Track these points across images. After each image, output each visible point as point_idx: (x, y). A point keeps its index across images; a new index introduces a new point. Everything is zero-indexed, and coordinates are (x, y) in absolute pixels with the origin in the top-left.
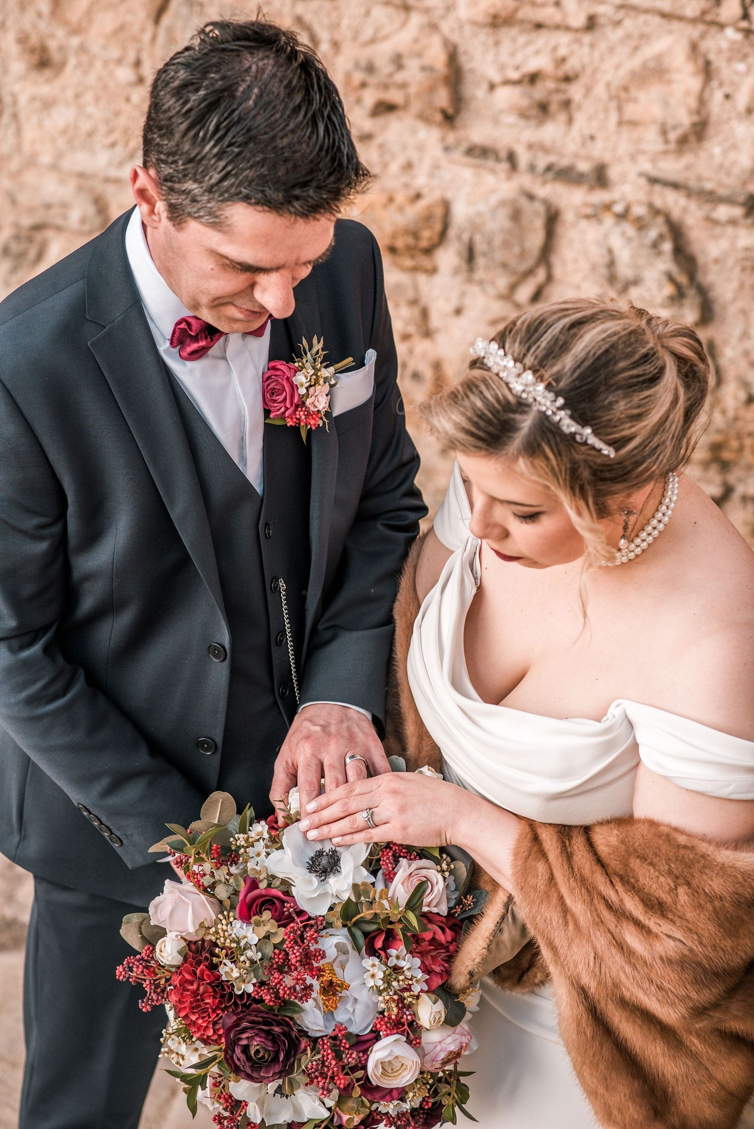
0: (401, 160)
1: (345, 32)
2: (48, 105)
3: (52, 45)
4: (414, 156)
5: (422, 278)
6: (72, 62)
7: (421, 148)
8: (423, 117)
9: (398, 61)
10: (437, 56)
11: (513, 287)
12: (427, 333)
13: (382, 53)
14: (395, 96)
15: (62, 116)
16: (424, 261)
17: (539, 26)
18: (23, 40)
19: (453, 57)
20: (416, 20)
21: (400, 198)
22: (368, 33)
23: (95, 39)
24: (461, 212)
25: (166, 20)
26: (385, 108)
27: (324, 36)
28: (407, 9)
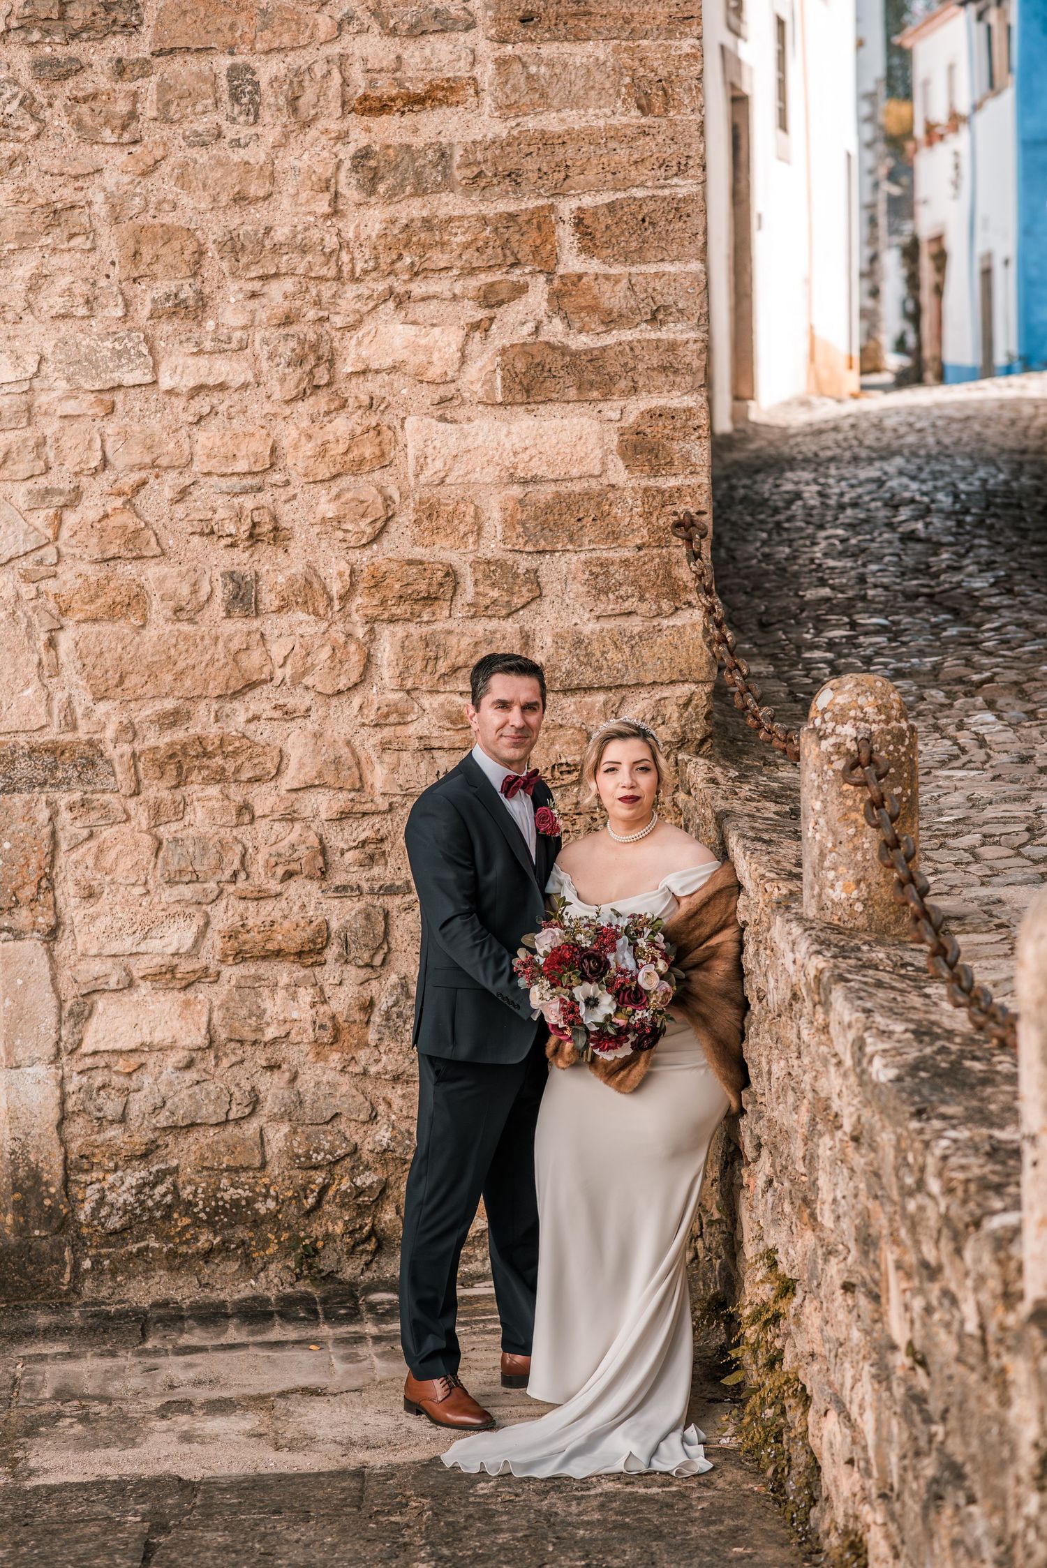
0: (299, 904)
1: (261, 840)
2: (93, 918)
3: (94, 883)
4: (305, 900)
5: (318, 969)
6: (107, 890)
7: (309, 895)
8: (310, 877)
9: (293, 848)
10: (313, 840)
11: (372, 957)
12: (324, 1002)
13: (283, 847)
14: (294, 866)
15: (101, 924)
16: (319, 958)
17: (364, 814)
18: (77, 883)
19: (321, 841)
20: (298, 826)
21: (302, 923)
22: (273, 838)
23: (119, 876)
24: (334, 925)
25: (161, 854)
26: (289, 875)
27: (249, 845)
28: (293, 820)
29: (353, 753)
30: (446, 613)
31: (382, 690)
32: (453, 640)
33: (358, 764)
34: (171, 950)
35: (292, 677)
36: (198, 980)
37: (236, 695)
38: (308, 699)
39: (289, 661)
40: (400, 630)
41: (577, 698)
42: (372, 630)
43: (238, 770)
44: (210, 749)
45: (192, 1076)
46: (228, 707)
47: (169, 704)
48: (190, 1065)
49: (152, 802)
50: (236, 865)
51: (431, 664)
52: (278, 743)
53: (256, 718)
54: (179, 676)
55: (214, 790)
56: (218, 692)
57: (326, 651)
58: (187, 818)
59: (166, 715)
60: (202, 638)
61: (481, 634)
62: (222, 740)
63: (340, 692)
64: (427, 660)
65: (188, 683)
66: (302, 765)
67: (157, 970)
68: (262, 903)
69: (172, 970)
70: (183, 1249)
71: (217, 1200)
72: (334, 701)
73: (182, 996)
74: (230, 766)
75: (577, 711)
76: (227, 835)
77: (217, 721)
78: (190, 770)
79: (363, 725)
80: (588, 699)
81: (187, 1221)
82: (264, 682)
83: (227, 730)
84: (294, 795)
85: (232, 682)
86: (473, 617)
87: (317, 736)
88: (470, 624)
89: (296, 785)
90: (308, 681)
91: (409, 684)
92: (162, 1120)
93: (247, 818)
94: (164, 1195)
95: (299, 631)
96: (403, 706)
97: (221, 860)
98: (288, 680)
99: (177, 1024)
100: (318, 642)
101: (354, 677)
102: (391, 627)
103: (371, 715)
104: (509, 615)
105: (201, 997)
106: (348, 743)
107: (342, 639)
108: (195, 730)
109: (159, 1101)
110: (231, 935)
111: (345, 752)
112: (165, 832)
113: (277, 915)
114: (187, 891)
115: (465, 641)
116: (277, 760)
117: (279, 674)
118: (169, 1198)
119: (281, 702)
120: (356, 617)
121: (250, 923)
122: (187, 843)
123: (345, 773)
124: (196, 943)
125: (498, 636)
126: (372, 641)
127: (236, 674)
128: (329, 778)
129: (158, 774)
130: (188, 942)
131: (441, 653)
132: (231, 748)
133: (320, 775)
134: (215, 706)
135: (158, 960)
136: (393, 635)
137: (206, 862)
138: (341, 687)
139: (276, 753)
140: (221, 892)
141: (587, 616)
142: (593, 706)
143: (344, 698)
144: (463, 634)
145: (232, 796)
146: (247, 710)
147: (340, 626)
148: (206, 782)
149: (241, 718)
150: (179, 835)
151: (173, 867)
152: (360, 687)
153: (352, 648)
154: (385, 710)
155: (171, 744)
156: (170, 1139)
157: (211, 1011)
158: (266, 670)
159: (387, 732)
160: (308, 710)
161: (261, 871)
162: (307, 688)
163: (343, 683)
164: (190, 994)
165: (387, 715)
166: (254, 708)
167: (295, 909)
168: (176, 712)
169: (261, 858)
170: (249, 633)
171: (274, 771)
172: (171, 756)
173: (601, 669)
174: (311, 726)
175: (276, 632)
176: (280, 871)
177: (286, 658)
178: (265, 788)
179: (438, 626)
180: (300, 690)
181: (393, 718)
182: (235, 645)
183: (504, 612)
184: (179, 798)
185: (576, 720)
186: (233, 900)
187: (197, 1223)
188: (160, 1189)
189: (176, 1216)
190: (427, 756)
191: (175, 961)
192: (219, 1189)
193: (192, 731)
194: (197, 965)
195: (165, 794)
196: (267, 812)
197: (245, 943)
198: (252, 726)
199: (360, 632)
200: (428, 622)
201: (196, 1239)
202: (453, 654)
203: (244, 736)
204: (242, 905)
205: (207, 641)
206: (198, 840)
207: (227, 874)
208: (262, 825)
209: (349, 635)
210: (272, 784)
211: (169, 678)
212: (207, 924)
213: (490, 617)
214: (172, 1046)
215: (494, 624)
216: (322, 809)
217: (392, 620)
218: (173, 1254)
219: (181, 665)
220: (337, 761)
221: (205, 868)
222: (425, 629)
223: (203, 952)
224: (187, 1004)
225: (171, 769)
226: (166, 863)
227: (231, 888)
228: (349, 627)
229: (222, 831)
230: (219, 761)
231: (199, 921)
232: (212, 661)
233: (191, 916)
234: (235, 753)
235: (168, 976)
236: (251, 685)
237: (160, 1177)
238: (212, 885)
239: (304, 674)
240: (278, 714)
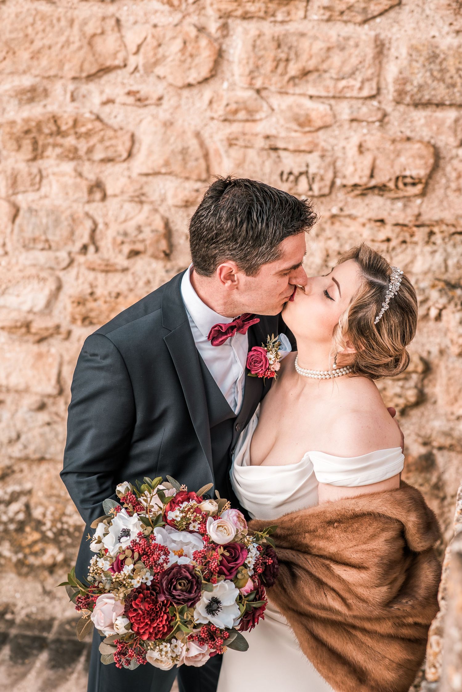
0: (144, 279)
1: (110, 218)
4: (150, 276)
7: (154, 272)
8: (155, 257)
9: (139, 229)
10: (159, 225)
13: (130, 227)
14: (139, 247)
19: (167, 224)
20: (146, 208)
22: (122, 217)
25: (18, 221)
26: (134, 254)
27: (100, 221)
28: (141, 202)
29: (202, 144)
30: (301, 13)
31: (232, 86)
32: (305, 44)
33: (206, 156)
34: (26, 307)
35: (144, 65)
36: (51, 335)
37: (90, 77)
38: (160, 89)
39: (142, 50)
40: (253, 27)
41: (427, 112)
42: (225, 26)
43: (90, 151)
44: (64, 128)
45: (43, 417)
46: (84, 88)
47: (27, 81)
48: (42, 407)
49: (9, 172)
50: (86, 239)
51: (282, 65)
52: (131, 128)
53: (109, 101)
54: (35, 56)
55: (68, 167)
56: (73, 74)
57: (177, 45)
58: (43, 190)
59: (23, 92)
60: (59, 20)
61: (334, 39)
62: (75, 122)
63: (190, 85)
64: (277, 62)
65: (44, 62)
66: (150, 153)
67: (13, 324)
68: (110, 275)
69: (27, 325)
70: (31, 560)
71: (62, 523)
72: (186, 93)
73: (35, 348)
74: (83, 146)
75: (428, 124)
76: (80, 209)
77: (73, 99)
78: (45, 147)
79: (212, 119)
80: (439, 114)
81: (36, 536)
82: (117, 67)
83: (82, 111)
84: (144, 179)
85: (86, 66)
86: (329, 20)
87: (168, 124)
88: (325, 27)
89: (145, 171)
90: (160, 70)
91: (258, 83)
92: (16, 451)
93: (98, 195)
94: (17, 513)
95: (154, 20)
96: (251, 105)
97: (72, 233)
98: (141, 68)
99: (30, 373)
100: (169, 34)
101: (204, 72)
102: (245, 24)
103: (220, 110)
104: (365, 22)
105: (53, 350)
106: (198, 135)
107: (193, 32)
108: (53, 108)
109: (14, 435)
110: (80, 302)
111: (193, 144)
112: (21, 200)
113: (123, 288)
114: (42, 257)
115: (319, 46)
116: (128, 144)
117: (133, 61)
118: (21, 516)
119: (134, 88)
120: (210, 11)
121: (99, 292)
122: (42, 214)
123: (192, 164)
124: (49, 305)
125: (352, 43)
126: (225, 36)
127: (90, 58)
128: (176, 167)
129: (15, 147)
130: (41, 303)
131: (292, 56)
132: (83, 130)
133: (167, 164)
134: (71, 87)
135: (14, 315)
136: (246, 32)
137: (58, 232)
138: (191, 80)
139: (127, 138)
140: (72, 262)
141: (446, 29)
142: (443, 122)
143: (195, 91)
144: (315, 38)
145: (85, 174)
146: (102, 92)
147: (194, 19)
148: (62, 157)
149: (96, 100)
150: (34, 206)
151: (28, 234)
152: (212, 82)
153: (203, 42)
154: (233, 106)
155: (27, 121)
156: (24, 466)
157: (61, 365)
158: (121, 56)
159: (236, 128)
160: (160, 99)
161: (110, 245)
162: (159, 77)
163: (193, 77)
164: (43, 347)
165: (236, 112)
166: (109, 92)
167: (141, 284)
168: (33, 89)
169: (111, 233)
170: (104, 19)
171: (125, 155)
172: (27, 132)
173: (454, 85)
174: (163, 113)
175: (132, 19)
176: (126, 249)
177: (139, 47)
178: (118, 168)
179: (291, 27)
180: (152, 79)
181: (242, 115)
182: (90, 29)
183: (359, 18)
184: (35, 171)
185: (426, 134)
186: (83, 270)
187: (44, 539)
188: (15, 507)
189: (28, 529)
190: (273, 154)
191: (30, 317)
192: (64, 514)
193: (50, 108)
194: (50, 323)
195: (22, 167)
196: (117, 191)
197: (91, 310)
198: (108, 108)
199: (213, 27)
200: (282, 22)
201: (43, 551)
202: (304, 57)
203: (98, 118)
204: (91, 276)
205: (63, 23)
206: (54, 212)
207: (78, 245)
208: (112, 204)
209: (201, 29)
210: (125, 165)
211: (25, 55)
212: (59, 288)
213: (346, 22)
214: (27, 390)
215: (349, 29)
216: (170, 195)
217: (246, 17)
218: (20, 563)
219: (38, 44)
220: (184, 152)
221: (57, 238)
222: (279, 30)
223: (56, 312)
224: (40, 356)
225: (27, 144)
226: (21, 230)
227: (81, 259)
228: (203, 20)
229: (75, 206)
230: (70, 141)
231: (51, 285)
232: (68, 43)
233: (44, 280)
234: (88, 135)
235: (23, 330)
236: (105, 70)
237: (14, 497)
238: (63, 255)
239: (156, 63)
240: (131, 100)
